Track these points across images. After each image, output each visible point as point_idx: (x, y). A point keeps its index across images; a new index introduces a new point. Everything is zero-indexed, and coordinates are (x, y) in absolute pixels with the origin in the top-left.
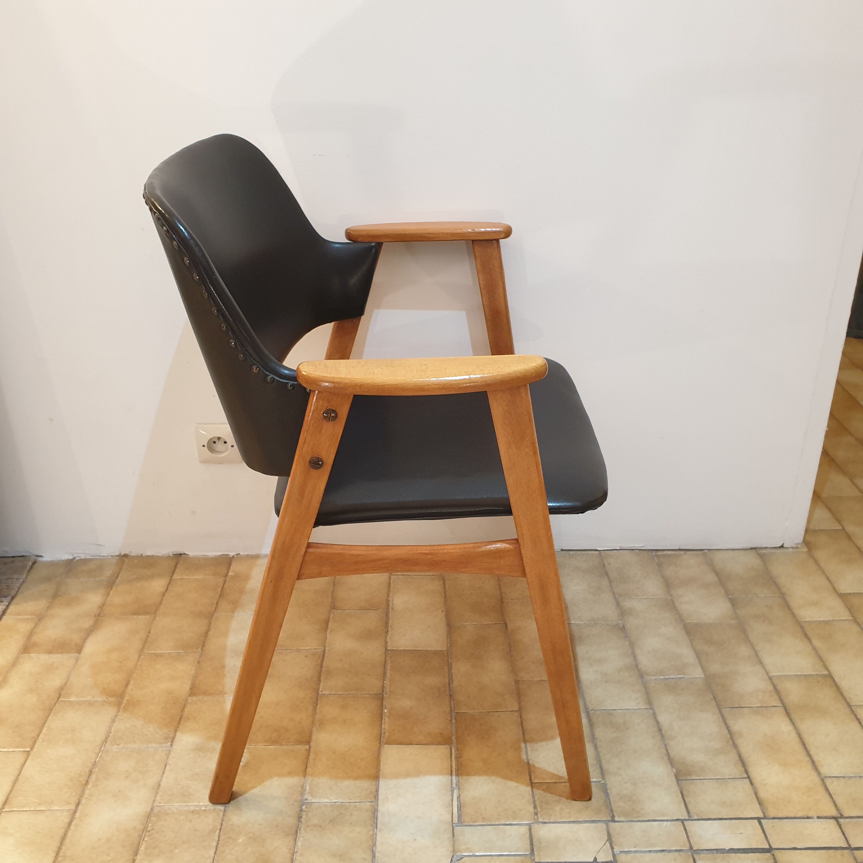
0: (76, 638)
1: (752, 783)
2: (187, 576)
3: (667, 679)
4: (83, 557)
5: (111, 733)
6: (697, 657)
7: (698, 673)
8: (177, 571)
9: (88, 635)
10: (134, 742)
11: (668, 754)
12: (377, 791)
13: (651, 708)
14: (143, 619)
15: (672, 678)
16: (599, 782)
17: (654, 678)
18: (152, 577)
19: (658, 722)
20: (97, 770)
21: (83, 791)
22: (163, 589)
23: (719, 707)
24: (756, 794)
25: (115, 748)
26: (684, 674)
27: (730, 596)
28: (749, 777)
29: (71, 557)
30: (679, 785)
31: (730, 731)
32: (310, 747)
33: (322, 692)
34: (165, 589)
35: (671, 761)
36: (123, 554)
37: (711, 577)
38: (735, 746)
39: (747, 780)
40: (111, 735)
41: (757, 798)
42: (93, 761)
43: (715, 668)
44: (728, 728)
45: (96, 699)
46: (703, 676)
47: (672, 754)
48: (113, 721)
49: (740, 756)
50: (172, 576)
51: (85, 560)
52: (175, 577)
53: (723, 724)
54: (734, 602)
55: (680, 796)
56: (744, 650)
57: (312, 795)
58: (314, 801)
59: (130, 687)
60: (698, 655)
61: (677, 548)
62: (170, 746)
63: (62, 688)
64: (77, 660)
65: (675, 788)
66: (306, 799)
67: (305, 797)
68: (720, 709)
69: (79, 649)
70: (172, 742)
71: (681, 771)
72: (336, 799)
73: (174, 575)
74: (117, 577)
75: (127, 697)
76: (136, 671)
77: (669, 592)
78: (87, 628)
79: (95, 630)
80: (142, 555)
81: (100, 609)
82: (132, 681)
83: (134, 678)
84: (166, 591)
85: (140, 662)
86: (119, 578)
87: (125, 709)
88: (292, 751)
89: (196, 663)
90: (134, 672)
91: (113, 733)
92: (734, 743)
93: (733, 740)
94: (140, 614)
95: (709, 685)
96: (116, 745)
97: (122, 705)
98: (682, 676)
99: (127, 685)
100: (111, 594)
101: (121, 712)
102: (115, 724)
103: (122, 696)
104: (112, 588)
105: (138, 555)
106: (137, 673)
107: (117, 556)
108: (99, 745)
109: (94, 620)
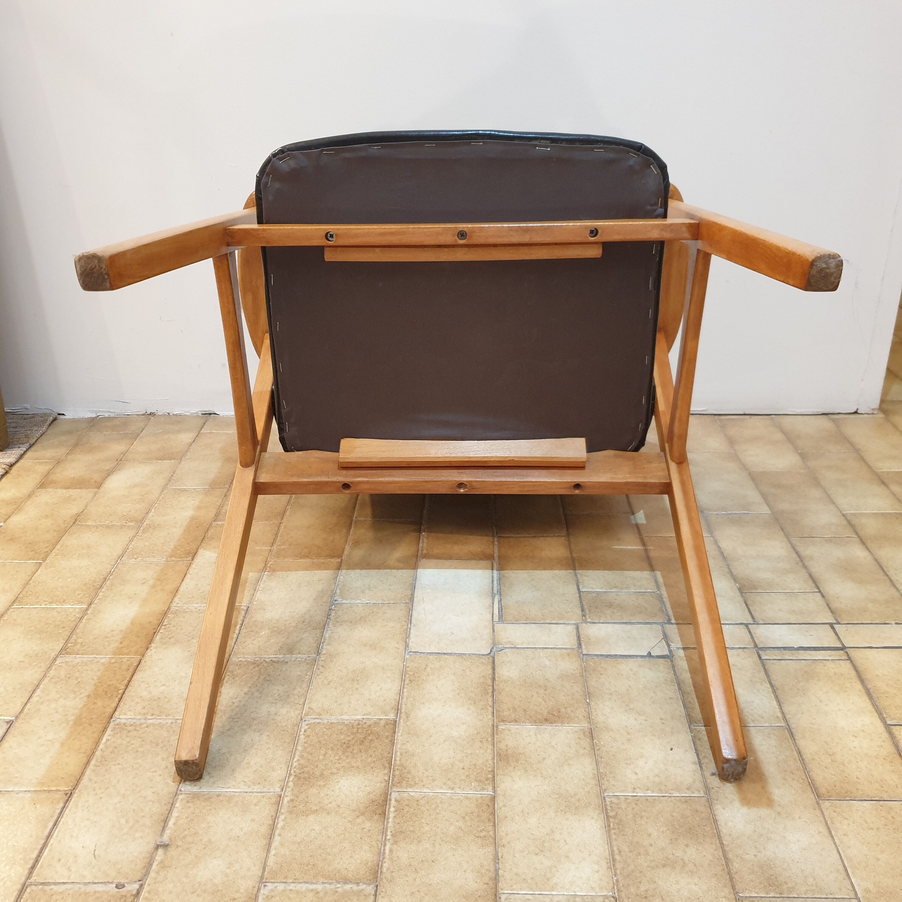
0: (97, 477)
1: (823, 596)
2: (216, 430)
3: (730, 514)
4: (107, 415)
5: (128, 549)
6: (764, 498)
7: (765, 510)
8: (205, 427)
9: (109, 475)
10: (154, 557)
11: (731, 572)
12: (413, 595)
13: (712, 536)
14: (167, 463)
15: (736, 514)
16: (654, 592)
17: (715, 513)
18: (179, 431)
19: (719, 547)
20: (111, 577)
21: (97, 594)
22: (190, 441)
23: (787, 536)
24: (828, 605)
25: (132, 561)
26: (749, 510)
27: (799, 451)
28: (820, 592)
29: (94, 415)
30: (742, 596)
31: (799, 556)
32: (342, 560)
33: (356, 518)
34: (193, 440)
35: (735, 579)
36: (149, 413)
37: (779, 436)
38: (805, 567)
39: (819, 594)
40: (128, 551)
41: (830, 608)
42: (108, 570)
43: (784, 506)
44: (797, 553)
45: (114, 523)
46: (770, 512)
47: (735, 573)
48: (131, 541)
49: (810, 576)
50: (200, 431)
51: (109, 418)
52: (203, 431)
53: (792, 550)
54: (803, 456)
55: (744, 604)
56: (815, 493)
57: (343, 598)
58: (344, 601)
59: (151, 514)
60: (764, 496)
61: (742, 413)
62: (191, 560)
63: (78, 515)
64: (95, 494)
65: (740, 599)
66: (336, 601)
67: (335, 599)
68: (788, 538)
69: (99, 485)
70: (194, 556)
71: (745, 586)
72: (369, 601)
73: (202, 430)
74: (142, 431)
75: (147, 522)
76: (158, 502)
77: (733, 447)
78: (108, 470)
79: (116, 471)
80: (169, 413)
81: (122, 455)
82: (153, 510)
83: (156, 507)
84: (193, 442)
85: (162, 496)
86: (144, 432)
87: (144, 531)
88: (323, 563)
89: (223, 497)
90: (156, 503)
91: (130, 549)
92: (804, 564)
93: (803, 562)
94: (165, 459)
95: (777, 520)
96: (134, 559)
97: (142, 528)
98: (746, 512)
99: (147, 513)
100: (134, 444)
101: (140, 534)
102: (133, 542)
103: (142, 521)
104: (136, 439)
105: (166, 414)
106: (159, 504)
107: (144, 415)
108: (114, 559)
109: (116, 463)
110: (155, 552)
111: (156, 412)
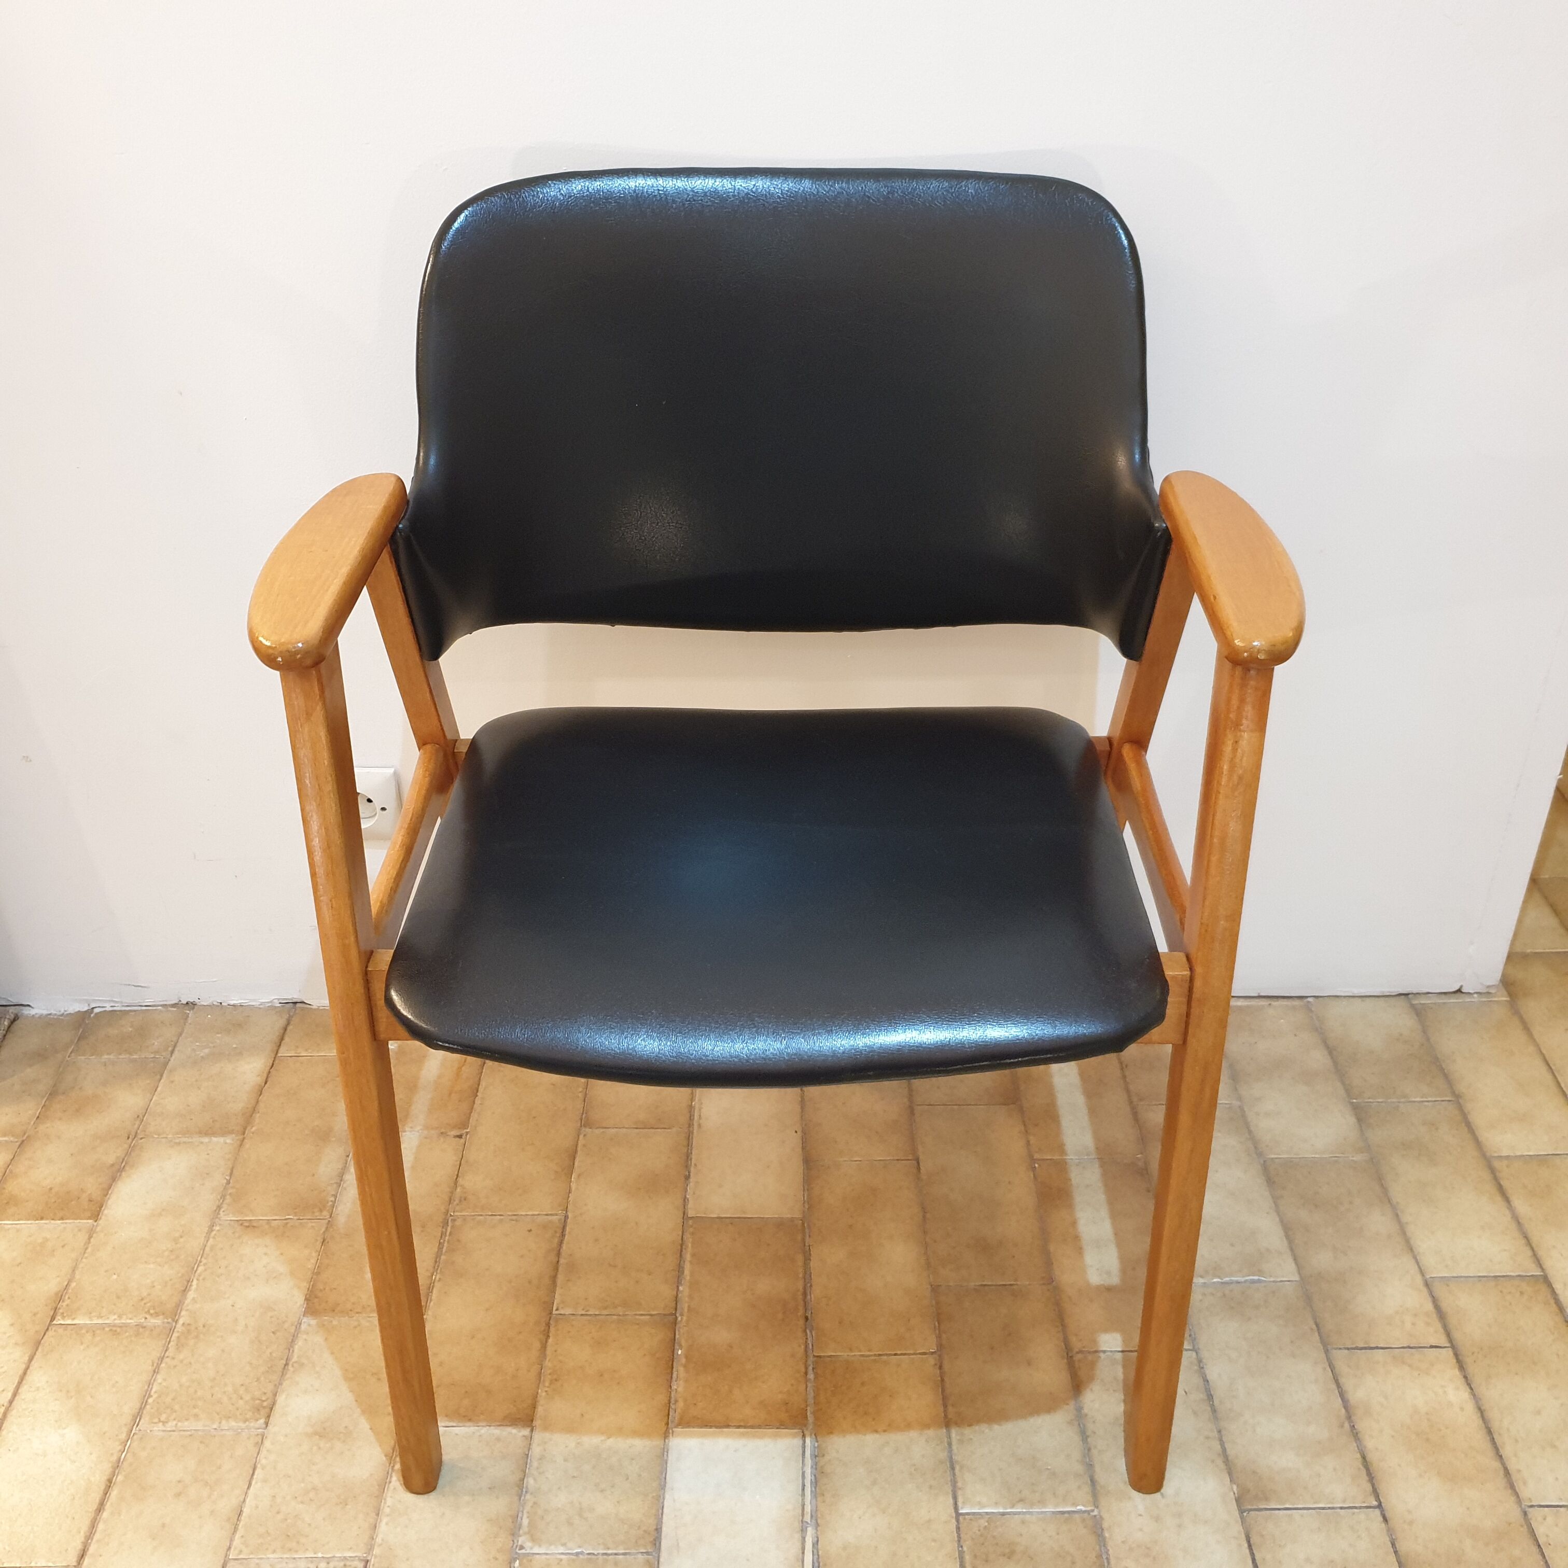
0: (92, 1186)
1: (1385, 1519)
2: (306, 1050)
3: (1227, 1284)
4: (108, 1007)
5: (150, 1396)
6: (1287, 1235)
7: (1289, 1271)
8: (287, 1039)
9: (114, 1179)
10: (196, 1416)
11: (1224, 1453)
12: (659, 1529)
13: (1195, 1349)
14: (218, 1146)
15: (1238, 1282)
16: (1088, 1513)
18: (239, 1052)
19: (1206, 1380)
20: (121, 1477)
21: (94, 1527)
22: (260, 1080)
23: (1326, 1348)
24: (1393, 1545)
25: (159, 1430)
26: (1260, 1272)
27: (1354, 1101)
28: (1380, 1506)
29: (85, 1008)
30: (1243, 1521)
31: (1345, 1403)
32: (532, 1431)
33: (558, 1309)
34: (265, 1078)
35: (1230, 1468)
36: (184, 1001)
37: (1319, 1057)
38: (1355, 1435)
39: (1377, 1512)
40: (150, 1400)
41: (1395, 1551)
42: (115, 1458)
43: (1322, 1260)
44: (1342, 1395)
45: (124, 1320)
46: (1297, 1278)
47: (1231, 1452)
48: (156, 1371)
49: (1364, 1460)
50: (278, 1051)
51: (112, 1013)
52: (283, 1051)
53: (1333, 1386)
54: (1361, 1113)
55: (1245, 1545)
56: (1379, 1221)
57: (533, 1539)
58: (536, 1550)
59: (191, 1295)
60: (1288, 1229)
62: (263, 1425)
63: (59, 1298)
64: (91, 1233)
65: (1238, 1528)
66: (522, 1548)
67: (520, 1542)
68: (1327, 1352)
69: (96, 1210)
70: (269, 1416)
71: (1249, 1490)
72: (580, 1547)
73: (282, 1048)
74: (172, 1053)
75: (185, 1317)
76: (204, 1261)
77: (1236, 1089)
78: (112, 1165)
79: (127, 1168)
80: (221, 1003)
81: (138, 1123)
82: (195, 1282)
83: (199, 1275)
84: (266, 1083)
85: (211, 1241)
86: (176, 1052)
87: (179, 1347)
88: (498, 1439)
89: (319, 1244)
90: (200, 1262)
91: (155, 1396)
92: (1354, 1426)
93: (1352, 1422)
94: (214, 1134)
95: (1308, 1299)
96: (161, 1424)
97: (175, 1335)
98: (1256, 1278)
99: (184, 1291)
100: (159, 1089)
101: (170, 1353)
102: (159, 1376)
103: (174, 1314)
104: (162, 1076)
105: (215, 1003)
106: (205, 1265)
107: (174, 1005)
108: (126, 1425)
109: (126, 1146)
110: (200, 1403)
111: (197, 1001)
